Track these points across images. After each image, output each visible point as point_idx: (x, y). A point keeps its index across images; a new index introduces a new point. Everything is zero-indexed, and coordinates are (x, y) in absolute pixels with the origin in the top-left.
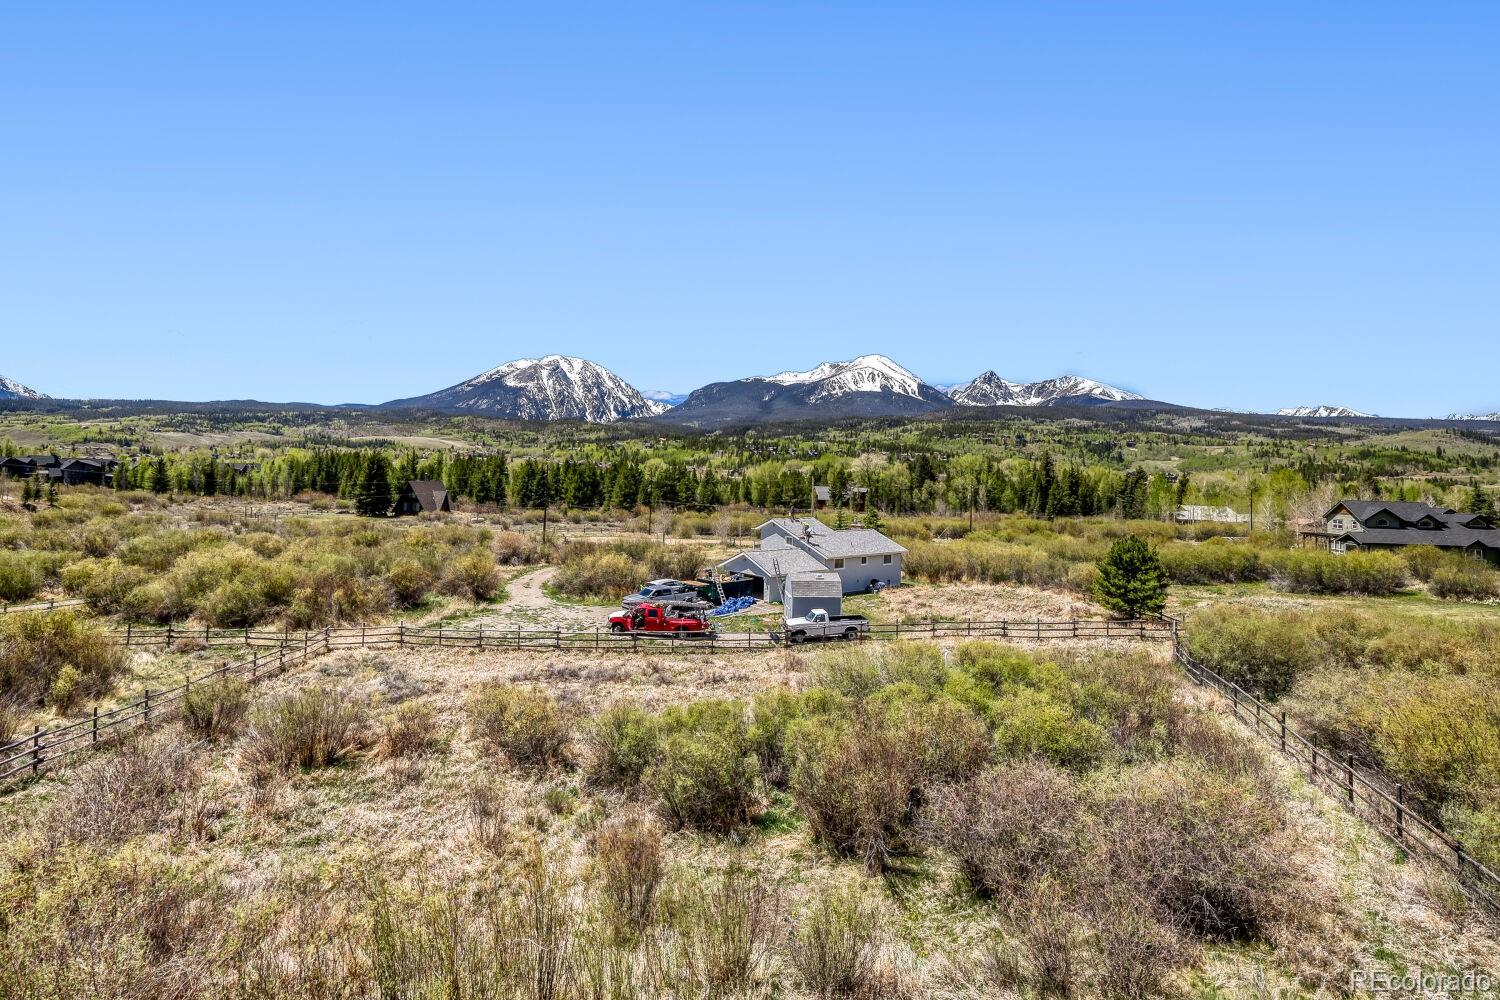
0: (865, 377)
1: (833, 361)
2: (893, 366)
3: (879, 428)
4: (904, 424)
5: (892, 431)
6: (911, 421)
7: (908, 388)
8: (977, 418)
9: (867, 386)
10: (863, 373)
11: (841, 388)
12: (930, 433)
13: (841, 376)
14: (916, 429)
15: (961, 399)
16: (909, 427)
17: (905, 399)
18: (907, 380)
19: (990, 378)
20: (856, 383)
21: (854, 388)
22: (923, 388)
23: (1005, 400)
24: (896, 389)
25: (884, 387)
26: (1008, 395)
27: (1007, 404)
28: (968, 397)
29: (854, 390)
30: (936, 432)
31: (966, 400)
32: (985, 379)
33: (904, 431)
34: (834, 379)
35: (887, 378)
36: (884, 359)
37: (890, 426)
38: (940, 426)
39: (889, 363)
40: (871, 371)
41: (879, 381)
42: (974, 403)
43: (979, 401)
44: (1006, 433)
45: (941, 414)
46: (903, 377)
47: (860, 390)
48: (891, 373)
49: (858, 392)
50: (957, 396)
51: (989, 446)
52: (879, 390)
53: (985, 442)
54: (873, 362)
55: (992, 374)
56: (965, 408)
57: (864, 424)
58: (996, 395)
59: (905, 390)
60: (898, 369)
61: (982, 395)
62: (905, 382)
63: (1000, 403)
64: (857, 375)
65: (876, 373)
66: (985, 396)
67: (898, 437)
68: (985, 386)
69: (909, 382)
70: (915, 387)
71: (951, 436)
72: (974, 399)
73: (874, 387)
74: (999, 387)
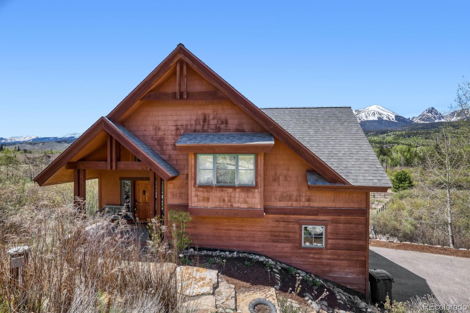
0: (371, 114)
1: (357, 109)
2: (383, 109)
3: (376, 135)
4: (388, 133)
5: (382, 136)
6: (391, 131)
7: (390, 117)
8: (423, 128)
9: (371, 118)
10: (370, 113)
11: (360, 119)
12: (399, 136)
13: (360, 115)
14: (393, 135)
15: (416, 121)
16: (390, 134)
17: (389, 122)
18: (389, 114)
19: (431, 110)
20: (366, 117)
21: (366, 119)
22: (397, 117)
23: (440, 119)
24: (385, 118)
25: (379, 118)
26: (441, 117)
27: (441, 121)
28: (420, 119)
29: (366, 120)
30: (402, 135)
31: (419, 121)
32: (429, 111)
33: (387, 136)
34: (357, 116)
35: (380, 114)
36: (379, 106)
37: (381, 134)
38: (404, 133)
39: (381, 108)
40: (373, 111)
41: (377, 116)
42: (423, 122)
43: (426, 121)
44: (437, 134)
45: (406, 128)
46: (388, 113)
47: (368, 119)
48: (382, 112)
49: (367, 121)
50: (414, 120)
51: (428, 140)
52: (377, 119)
53: (426, 138)
54: (374, 108)
55: (433, 108)
56: (417, 124)
57: (369, 134)
58: (435, 118)
59: (389, 119)
60: (385, 110)
61: (427, 118)
62: (389, 115)
63: (437, 121)
64: (367, 114)
65: (375, 112)
66: (429, 118)
67: (384, 138)
68: (430, 115)
69: (391, 115)
70: (393, 117)
71: (409, 137)
72: (423, 120)
73: (375, 118)
74: (437, 114)
